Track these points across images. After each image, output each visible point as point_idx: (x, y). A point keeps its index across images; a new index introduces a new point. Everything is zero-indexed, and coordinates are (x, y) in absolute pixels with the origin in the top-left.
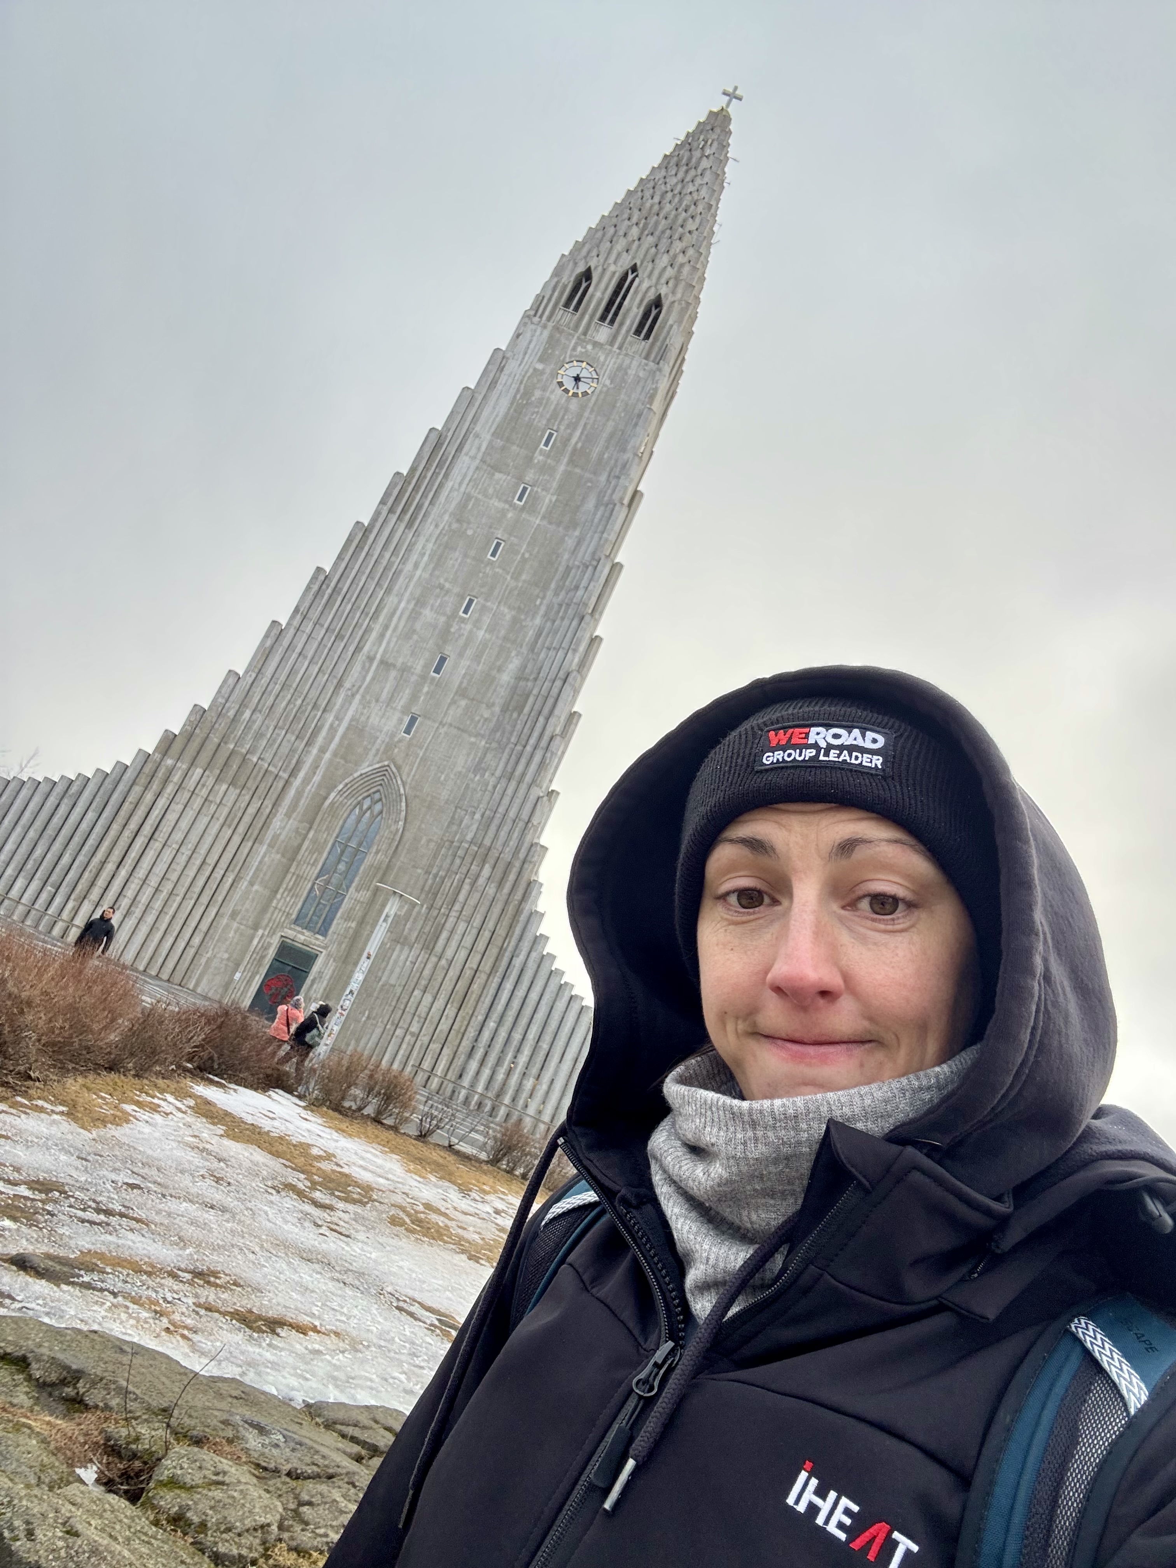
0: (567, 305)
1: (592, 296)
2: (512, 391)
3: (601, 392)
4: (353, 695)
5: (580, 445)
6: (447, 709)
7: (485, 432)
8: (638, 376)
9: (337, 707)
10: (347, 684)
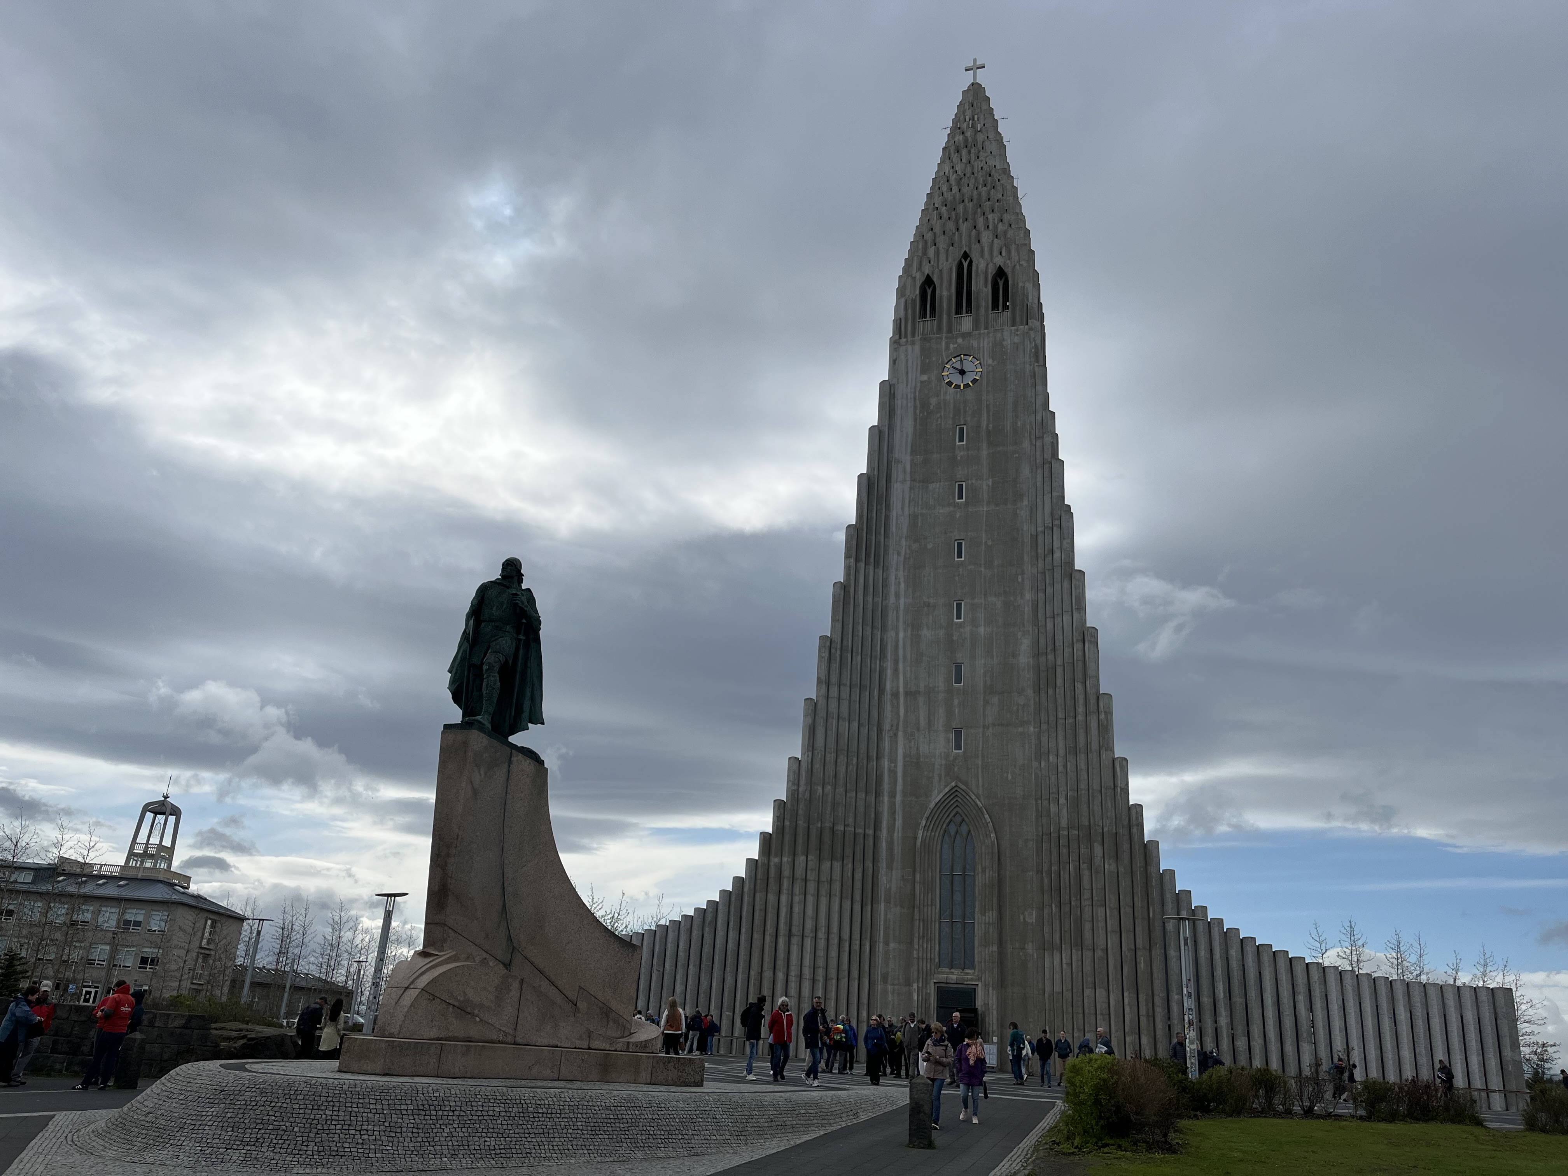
0: (923, 315)
1: (941, 297)
2: (911, 410)
3: (988, 373)
4: (896, 735)
5: (991, 426)
6: (984, 711)
7: (903, 454)
8: (1014, 343)
9: (887, 750)
10: (887, 727)
